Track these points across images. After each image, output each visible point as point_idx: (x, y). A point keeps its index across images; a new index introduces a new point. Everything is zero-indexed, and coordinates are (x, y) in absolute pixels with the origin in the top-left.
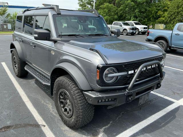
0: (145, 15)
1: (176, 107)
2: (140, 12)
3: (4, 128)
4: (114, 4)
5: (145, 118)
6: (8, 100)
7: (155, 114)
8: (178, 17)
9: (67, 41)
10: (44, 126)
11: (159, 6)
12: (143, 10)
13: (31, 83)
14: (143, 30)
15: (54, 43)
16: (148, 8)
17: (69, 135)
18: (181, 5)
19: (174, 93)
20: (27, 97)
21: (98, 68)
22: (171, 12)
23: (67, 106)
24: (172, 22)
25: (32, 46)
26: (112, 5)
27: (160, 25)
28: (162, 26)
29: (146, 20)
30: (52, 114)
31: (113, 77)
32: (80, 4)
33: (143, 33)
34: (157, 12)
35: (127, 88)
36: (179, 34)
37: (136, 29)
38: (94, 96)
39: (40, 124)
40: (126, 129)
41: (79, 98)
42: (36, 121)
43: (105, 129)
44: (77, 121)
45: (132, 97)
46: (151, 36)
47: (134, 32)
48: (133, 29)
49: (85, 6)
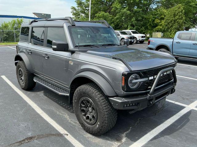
0: (142, 23)
1: (188, 111)
2: (137, 20)
3: (27, 139)
4: (110, 12)
5: (162, 122)
6: (21, 113)
7: (170, 119)
8: (175, 25)
9: (85, 52)
10: (67, 135)
11: (156, 15)
12: (140, 18)
13: (40, 95)
14: (141, 39)
15: (71, 54)
16: (145, 16)
17: (94, 142)
18: (178, 13)
19: (184, 99)
20: (40, 109)
21: (123, 75)
22: (168, 20)
23: (89, 114)
24: (169, 30)
25: (45, 57)
26: (107, 13)
27: (157, 33)
28: (160, 34)
29: (143, 28)
30: (71, 123)
31: (136, 83)
32: (74, 13)
33: (141, 42)
34: (154, 21)
35: (149, 92)
36: (180, 42)
37: (134, 38)
38: (120, 101)
39: (62, 133)
40: (146, 133)
41: (104, 104)
42: (57, 131)
43: (126, 134)
44: (102, 127)
45: (153, 101)
46: (152, 44)
47: (133, 41)
48: (131, 38)
49: (79, 15)
